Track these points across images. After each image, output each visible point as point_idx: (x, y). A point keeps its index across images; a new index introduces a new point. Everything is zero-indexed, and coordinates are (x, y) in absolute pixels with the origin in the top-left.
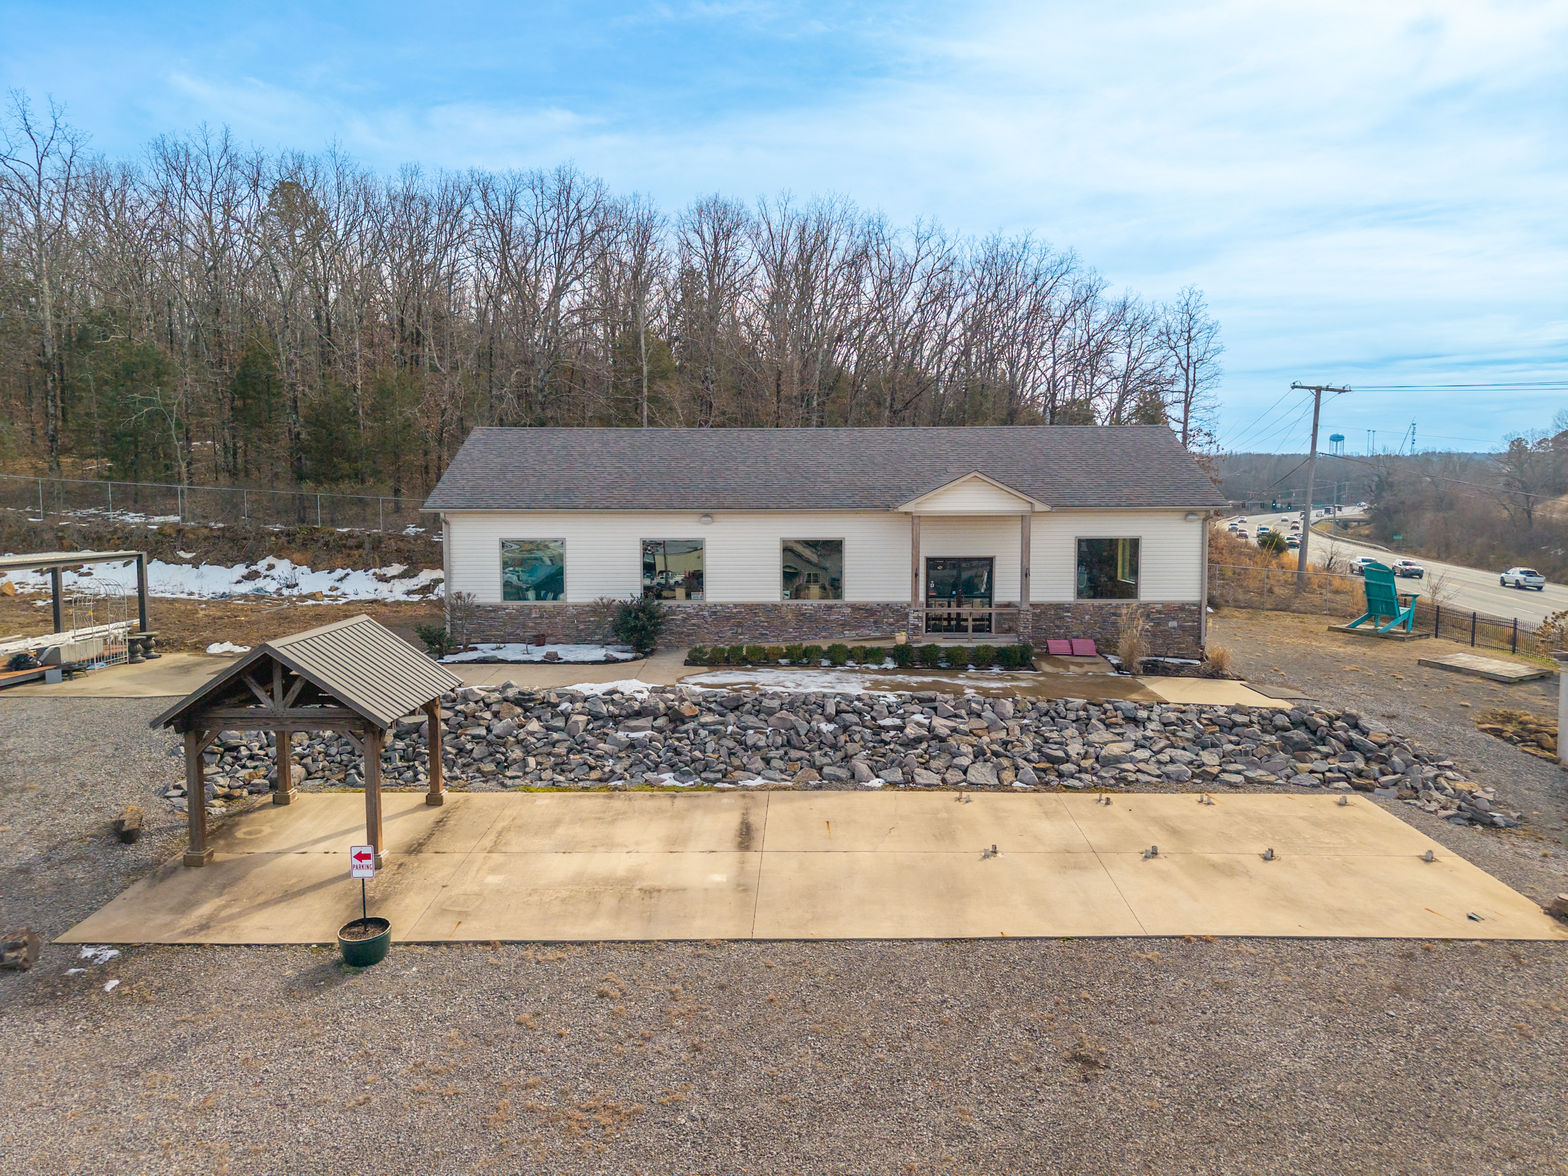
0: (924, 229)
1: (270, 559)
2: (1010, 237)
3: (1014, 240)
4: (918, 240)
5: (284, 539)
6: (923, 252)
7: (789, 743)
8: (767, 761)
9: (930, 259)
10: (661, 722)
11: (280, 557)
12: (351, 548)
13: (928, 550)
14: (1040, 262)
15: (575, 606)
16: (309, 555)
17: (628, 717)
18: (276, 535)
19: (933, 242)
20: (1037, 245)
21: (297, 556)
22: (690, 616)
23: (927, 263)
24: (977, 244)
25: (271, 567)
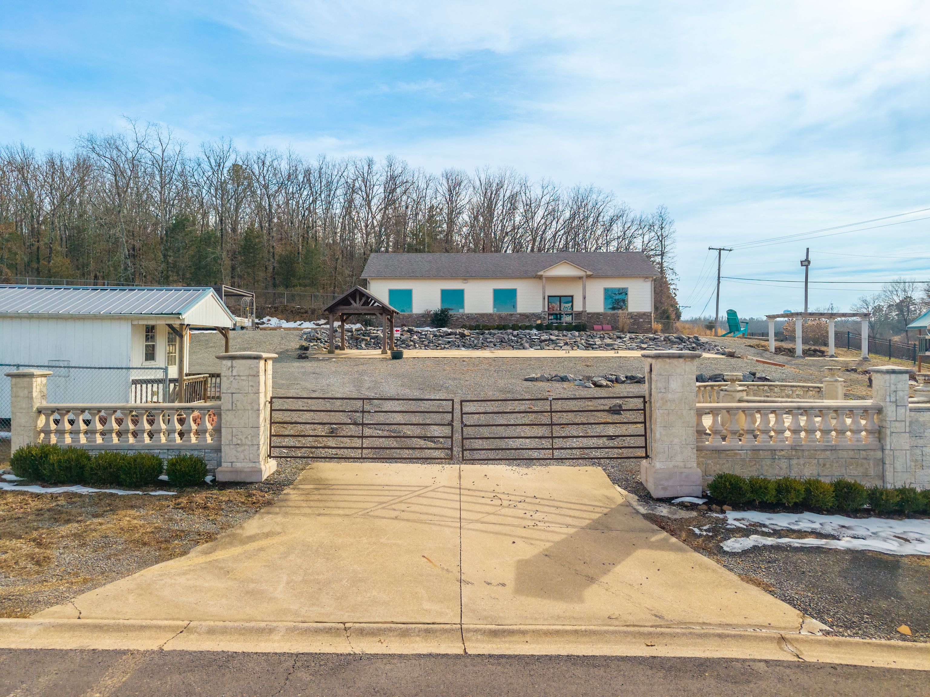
0: (545, 183)
1: (268, 318)
2: (584, 185)
3: (586, 187)
4: (543, 187)
5: (273, 310)
6: (545, 193)
7: (502, 341)
8: (495, 345)
9: (548, 195)
10: (457, 336)
11: (272, 317)
12: (302, 313)
13: (547, 294)
14: (598, 197)
15: (416, 314)
16: (284, 316)
17: (447, 335)
18: (270, 308)
19: (550, 188)
20: (596, 189)
21: (280, 316)
22: (458, 318)
23: (547, 198)
24: (570, 190)
25: (269, 320)
